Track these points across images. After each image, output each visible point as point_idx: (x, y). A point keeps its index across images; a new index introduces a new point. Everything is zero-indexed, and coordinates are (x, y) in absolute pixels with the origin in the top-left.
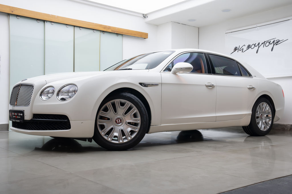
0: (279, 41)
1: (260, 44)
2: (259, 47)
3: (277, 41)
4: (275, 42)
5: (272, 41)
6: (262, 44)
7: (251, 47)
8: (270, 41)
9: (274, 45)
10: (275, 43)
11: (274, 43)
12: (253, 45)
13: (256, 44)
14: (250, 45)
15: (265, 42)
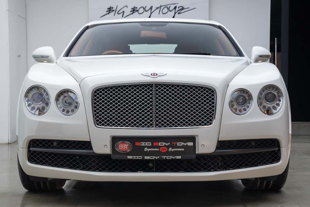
0: (183, 9)
1: (154, 9)
2: (151, 13)
3: (180, 8)
4: (177, 9)
5: (172, 7)
6: (157, 8)
7: (138, 11)
8: (170, 7)
9: (175, 13)
10: (178, 11)
11: (176, 11)
12: (142, 9)
13: (146, 7)
14: (137, 8)
15: (161, 6)
